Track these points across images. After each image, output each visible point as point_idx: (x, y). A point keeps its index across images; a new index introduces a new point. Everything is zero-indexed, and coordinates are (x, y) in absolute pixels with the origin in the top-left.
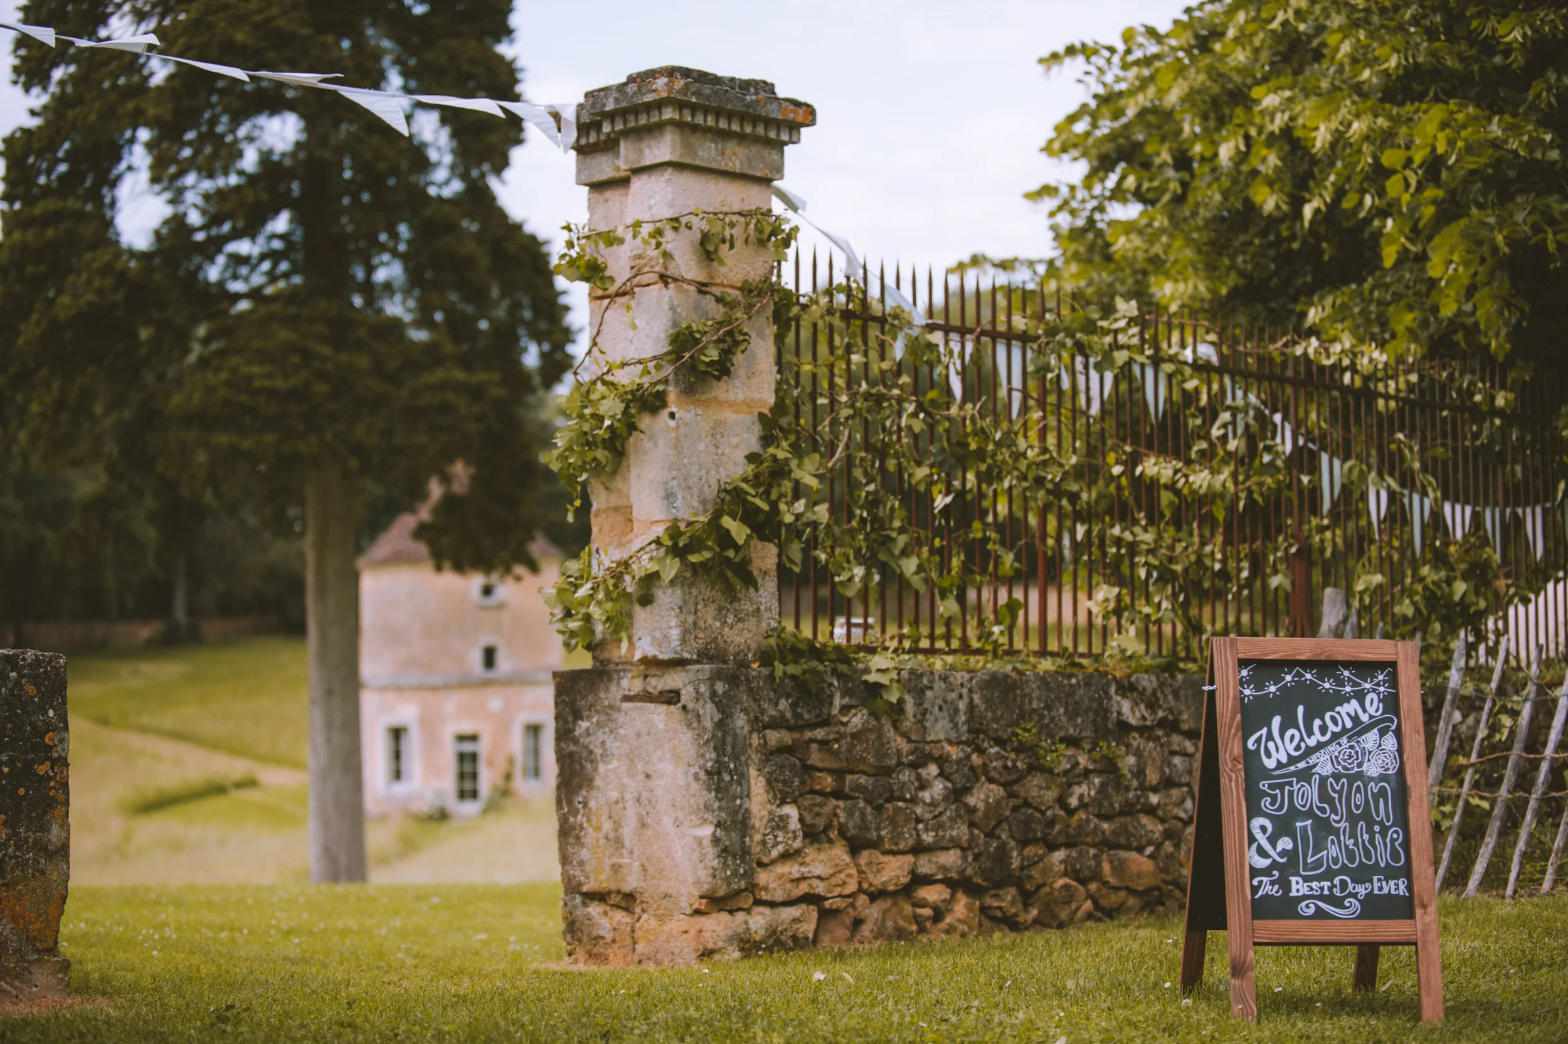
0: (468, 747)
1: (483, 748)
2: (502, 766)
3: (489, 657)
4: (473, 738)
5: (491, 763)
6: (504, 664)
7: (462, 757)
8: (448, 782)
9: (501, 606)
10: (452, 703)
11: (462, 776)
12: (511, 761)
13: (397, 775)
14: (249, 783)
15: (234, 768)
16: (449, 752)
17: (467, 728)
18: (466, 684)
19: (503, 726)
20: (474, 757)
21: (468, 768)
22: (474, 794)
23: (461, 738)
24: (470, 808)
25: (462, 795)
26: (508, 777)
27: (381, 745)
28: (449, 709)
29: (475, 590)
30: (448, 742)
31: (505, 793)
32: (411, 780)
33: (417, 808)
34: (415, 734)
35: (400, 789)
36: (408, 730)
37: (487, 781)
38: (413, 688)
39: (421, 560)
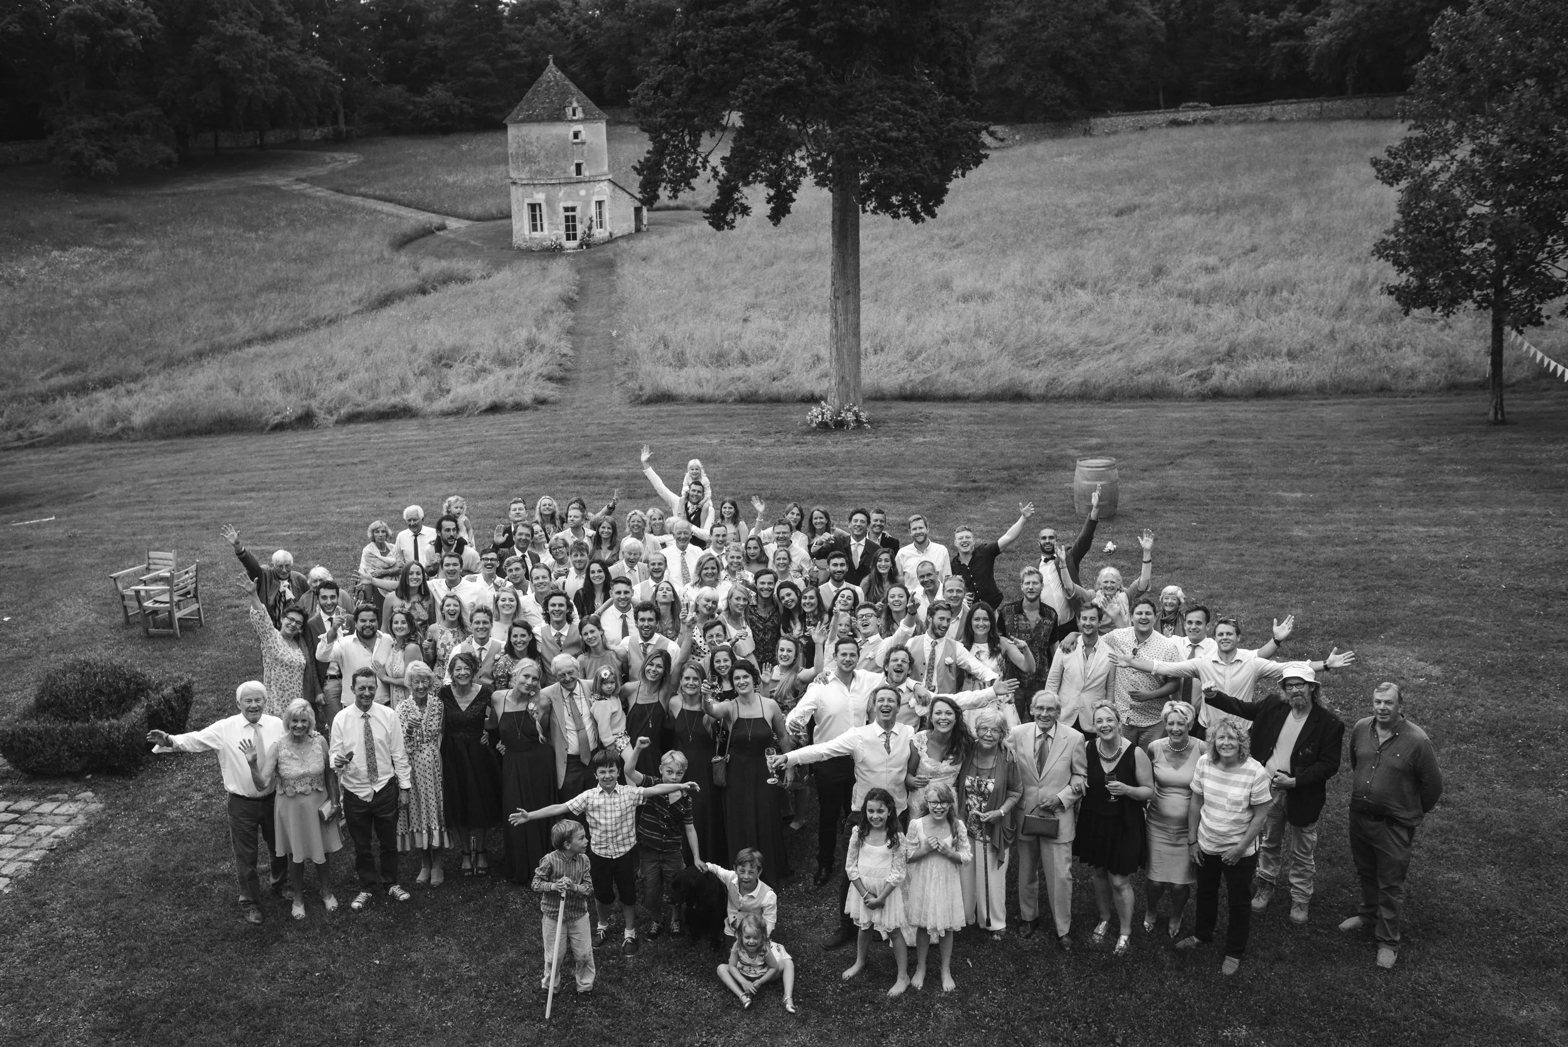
0: (570, 214)
1: (578, 214)
2: (587, 223)
3: (579, 167)
4: (573, 209)
5: (582, 222)
6: (586, 173)
7: (567, 218)
8: (562, 232)
9: (583, 143)
10: (562, 192)
11: (567, 228)
12: (591, 219)
13: (535, 228)
14: (442, 227)
15: (436, 219)
16: (562, 215)
17: (570, 204)
18: (569, 182)
19: (587, 203)
20: (574, 217)
21: (571, 223)
22: (575, 238)
23: (566, 209)
24: (573, 244)
25: (568, 239)
26: (590, 228)
27: (526, 214)
28: (561, 194)
29: (571, 135)
30: (561, 210)
31: (589, 236)
32: (542, 229)
33: (547, 243)
34: (544, 207)
35: (536, 234)
36: (540, 205)
37: (580, 229)
38: (543, 185)
39: (543, 120)
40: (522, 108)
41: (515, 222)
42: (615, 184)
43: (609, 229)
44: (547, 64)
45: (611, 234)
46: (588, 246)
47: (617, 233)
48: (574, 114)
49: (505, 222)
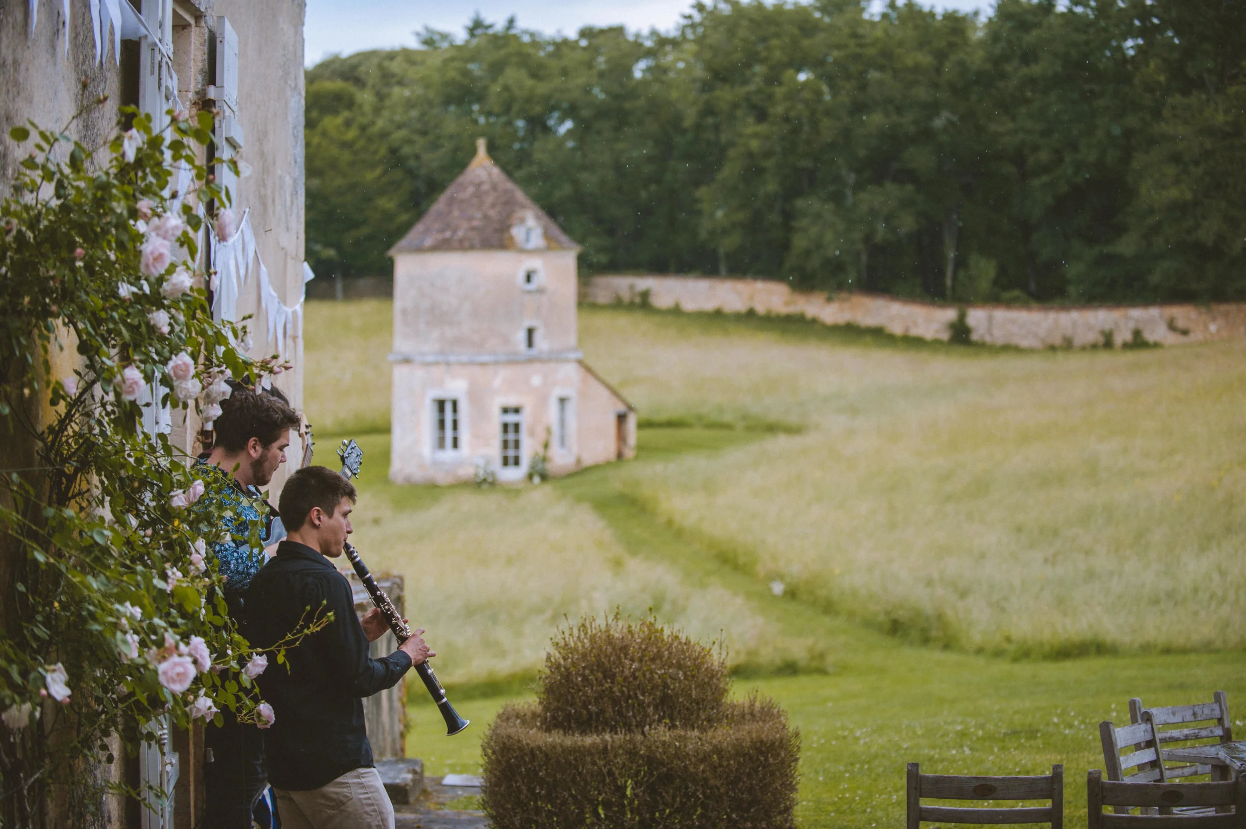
0: (511, 418)
1: (524, 419)
2: (541, 436)
4: (517, 411)
5: (532, 434)
6: (542, 343)
7: (505, 427)
8: (494, 451)
9: (541, 291)
10: (500, 377)
11: (505, 444)
12: (548, 431)
13: (441, 444)
16: (497, 419)
17: (512, 401)
18: (513, 361)
19: (543, 400)
20: (517, 427)
21: (511, 436)
22: (517, 462)
23: (506, 411)
24: (515, 473)
25: (505, 462)
26: (546, 446)
27: (428, 415)
28: (497, 382)
29: (521, 276)
30: (496, 412)
31: (544, 459)
32: (455, 444)
33: (467, 472)
34: (463, 407)
35: (449, 454)
36: (455, 403)
37: (528, 449)
38: (463, 364)
39: (472, 248)
40: (427, 231)
41: (400, 441)
42: (588, 370)
43: (575, 449)
44: (473, 152)
45: (579, 461)
46: (544, 477)
47: (589, 460)
48: (527, 240)
49: (376, 440)
